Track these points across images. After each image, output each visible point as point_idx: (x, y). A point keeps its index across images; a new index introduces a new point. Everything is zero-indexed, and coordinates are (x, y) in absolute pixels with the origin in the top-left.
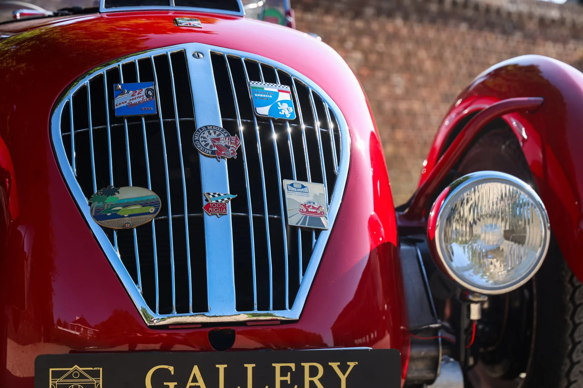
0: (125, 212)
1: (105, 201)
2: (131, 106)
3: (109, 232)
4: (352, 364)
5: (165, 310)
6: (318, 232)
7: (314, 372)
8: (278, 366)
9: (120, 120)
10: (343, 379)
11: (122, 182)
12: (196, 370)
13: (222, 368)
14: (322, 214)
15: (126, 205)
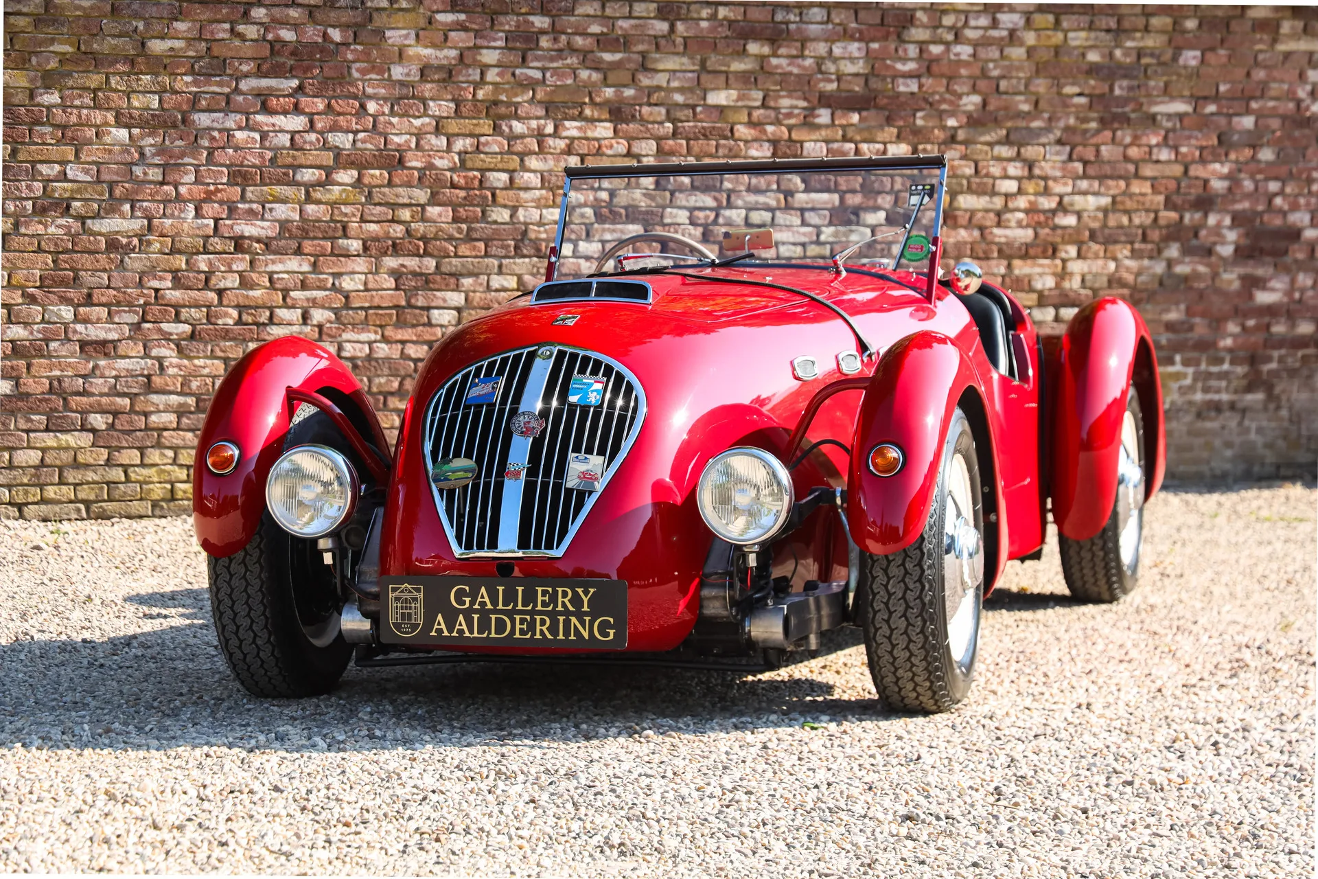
0: (452, 476)
1: (443, 467)
2: (479, 396)
3: (441, 491)
4: (592, 590)
5: (469, 547)
6: (590, 493)
7: (565, 594)
8: (540, 589)
9: (469, 407)
10: (586, 600)
11: (457, 455)
12: (483, 590)
13: (501, 589)
14: (596, 479)
15: (454, 472)
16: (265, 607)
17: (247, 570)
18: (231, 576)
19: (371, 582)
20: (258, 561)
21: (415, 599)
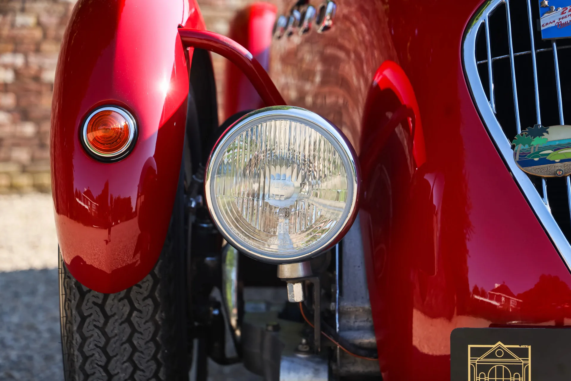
0: (556, 156)
1: (531, 143)
2: (560, 26)
3: (536, 181)
9: (548, 44)
11: (552, 120)
15: (557, 148)
16: (159, 365)
17: (133, 308)
18: (107, 318)
19: (359, 329)
20: (151, 296)
21: (516, 369)
